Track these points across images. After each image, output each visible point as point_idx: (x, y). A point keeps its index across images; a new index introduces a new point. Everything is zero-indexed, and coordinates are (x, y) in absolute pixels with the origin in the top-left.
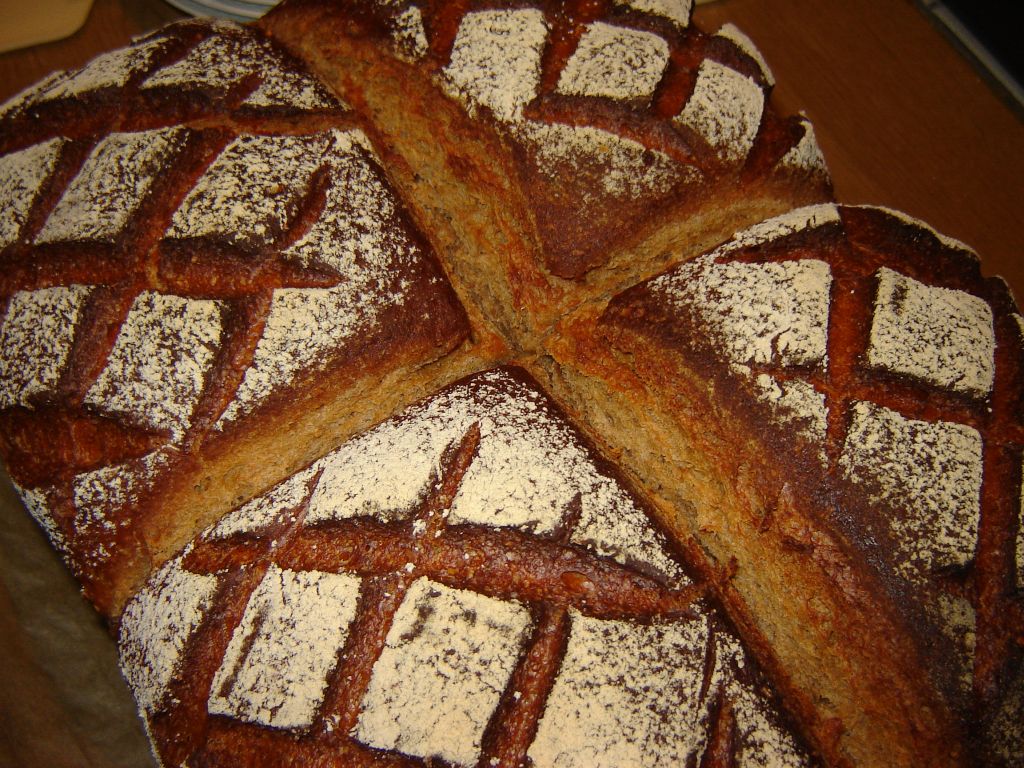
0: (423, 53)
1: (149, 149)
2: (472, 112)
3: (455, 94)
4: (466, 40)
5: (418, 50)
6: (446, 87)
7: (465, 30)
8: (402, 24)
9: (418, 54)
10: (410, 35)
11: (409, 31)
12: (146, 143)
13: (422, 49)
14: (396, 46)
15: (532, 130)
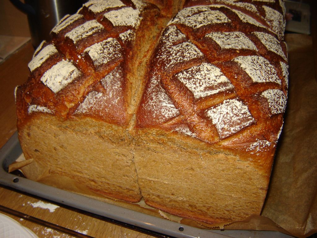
0: (132, 31)
1: (218, 36)
2: (141, 18)
3: (139, 22)
4: (123, 22)
5: (132, 32)
6: (137, 25)
7: (121, 23)
8: (126, 38)
9: (133, 32)
10: (128, 35)
11: (127, 35)
12: (217, 37)
13: (131, 31)
14: (133, 39)
15: (138, 7)
